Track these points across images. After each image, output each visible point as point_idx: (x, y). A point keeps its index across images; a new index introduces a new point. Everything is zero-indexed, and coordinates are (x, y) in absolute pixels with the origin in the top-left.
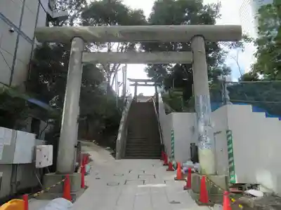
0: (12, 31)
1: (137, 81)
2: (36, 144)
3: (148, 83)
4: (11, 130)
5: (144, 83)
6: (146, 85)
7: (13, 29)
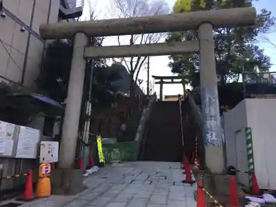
0: (22, 30)
1: (162, 78)
2: (41, 140)
3: (175, 80)
4: (14, 125)
5: (170, 80)
6: (172, 82)
7: (23, 29)
